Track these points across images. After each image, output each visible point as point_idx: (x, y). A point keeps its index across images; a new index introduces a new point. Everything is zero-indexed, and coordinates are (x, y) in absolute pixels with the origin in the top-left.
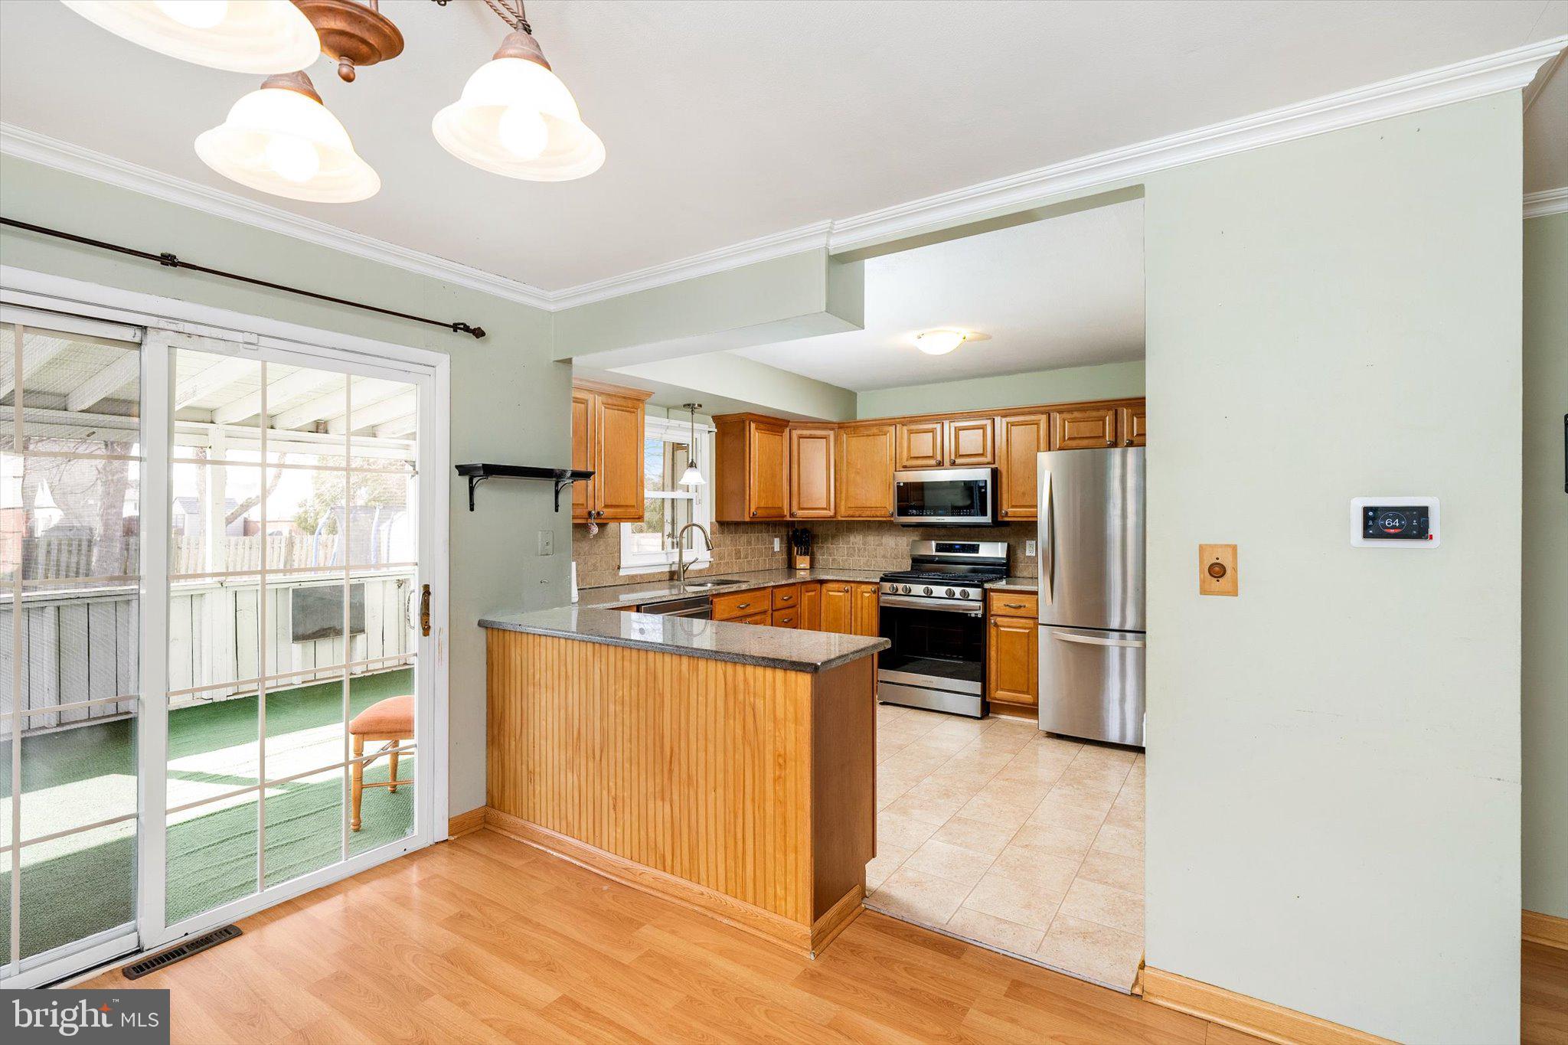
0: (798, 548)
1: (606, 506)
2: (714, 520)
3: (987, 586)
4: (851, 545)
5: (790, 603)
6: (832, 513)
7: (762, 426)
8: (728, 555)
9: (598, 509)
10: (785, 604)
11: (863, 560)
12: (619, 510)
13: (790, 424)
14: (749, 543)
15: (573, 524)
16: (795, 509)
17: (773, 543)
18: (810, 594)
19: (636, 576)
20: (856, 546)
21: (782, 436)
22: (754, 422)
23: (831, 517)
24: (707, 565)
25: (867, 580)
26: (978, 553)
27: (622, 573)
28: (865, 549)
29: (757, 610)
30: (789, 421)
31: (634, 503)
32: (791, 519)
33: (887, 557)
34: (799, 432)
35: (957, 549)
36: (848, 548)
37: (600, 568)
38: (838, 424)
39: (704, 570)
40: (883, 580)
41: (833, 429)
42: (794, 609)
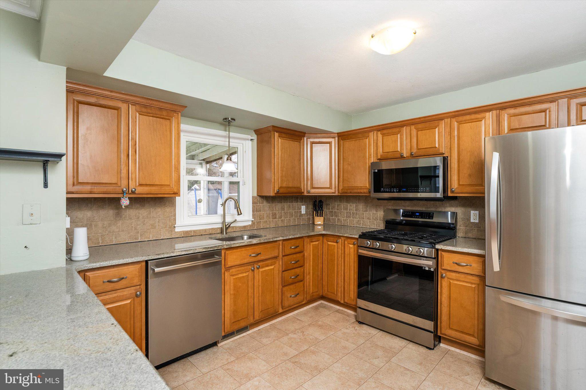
0: (316, 212)
1: (140, 185)
2: (256, 195)
3: (438, 246)
4: (348, 211)
5: (297, 250)
6: (333, 191)
7: (284, 135)
8: (267, 216)
9: (132, 186)
10: (293, 251)
11: (355, 220)
12: (154, 188)
13: (306, 135)
14: (283, 209)
15: (67, 198)
16: (309, 188)
17: (300, 209)
18: (314, 243)
19: (191, 231)
20: (351, 212)
21: (300, 142)
22: (277, 132)
23: (333, 193)
24: (250, 223)
25: (351, 236)
26: (432, 219)
27: (177, 230)
28: (357, 213)
29: (267, 257)
30: (305, 133)
31: (167, 183)
32: (307, 194)
33: (370, 219)
34: (312, 140)
35: (417, 216)
36: (347, 213)
37: (157, 227)
38: (338, 133)
39: (247, 226)
40: (360, 237)
41: (334, 138)
42: (301, 254)
